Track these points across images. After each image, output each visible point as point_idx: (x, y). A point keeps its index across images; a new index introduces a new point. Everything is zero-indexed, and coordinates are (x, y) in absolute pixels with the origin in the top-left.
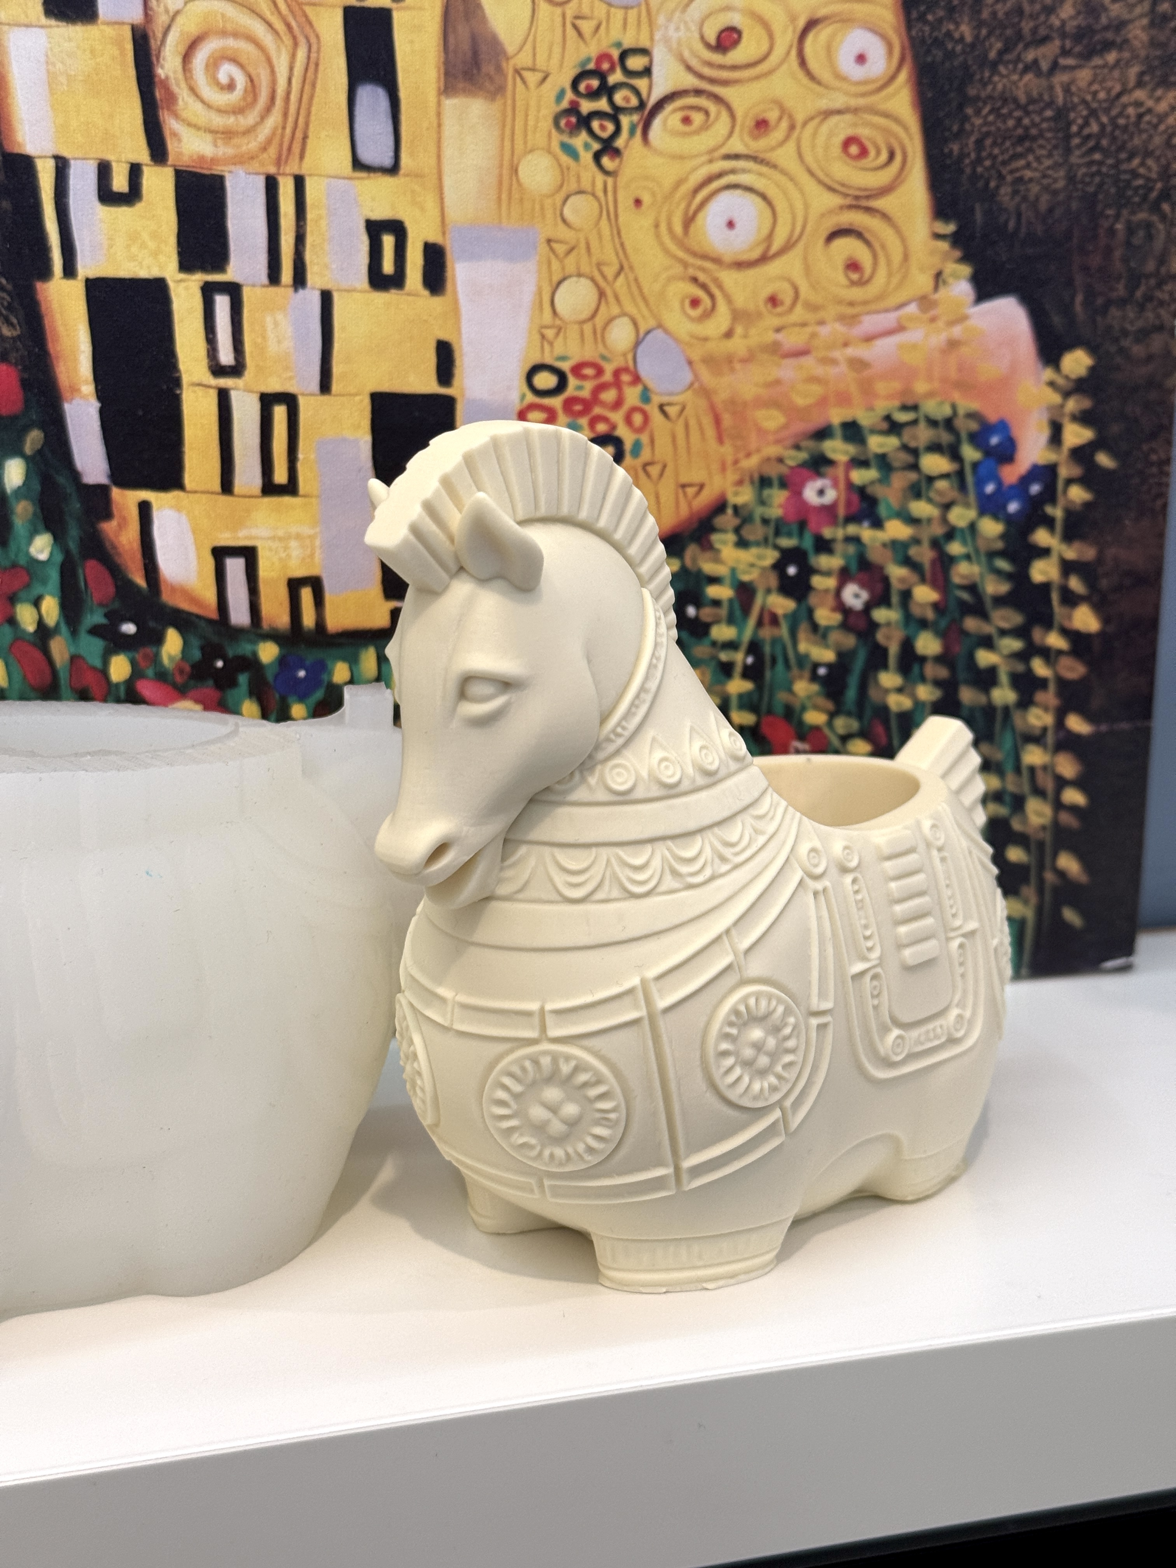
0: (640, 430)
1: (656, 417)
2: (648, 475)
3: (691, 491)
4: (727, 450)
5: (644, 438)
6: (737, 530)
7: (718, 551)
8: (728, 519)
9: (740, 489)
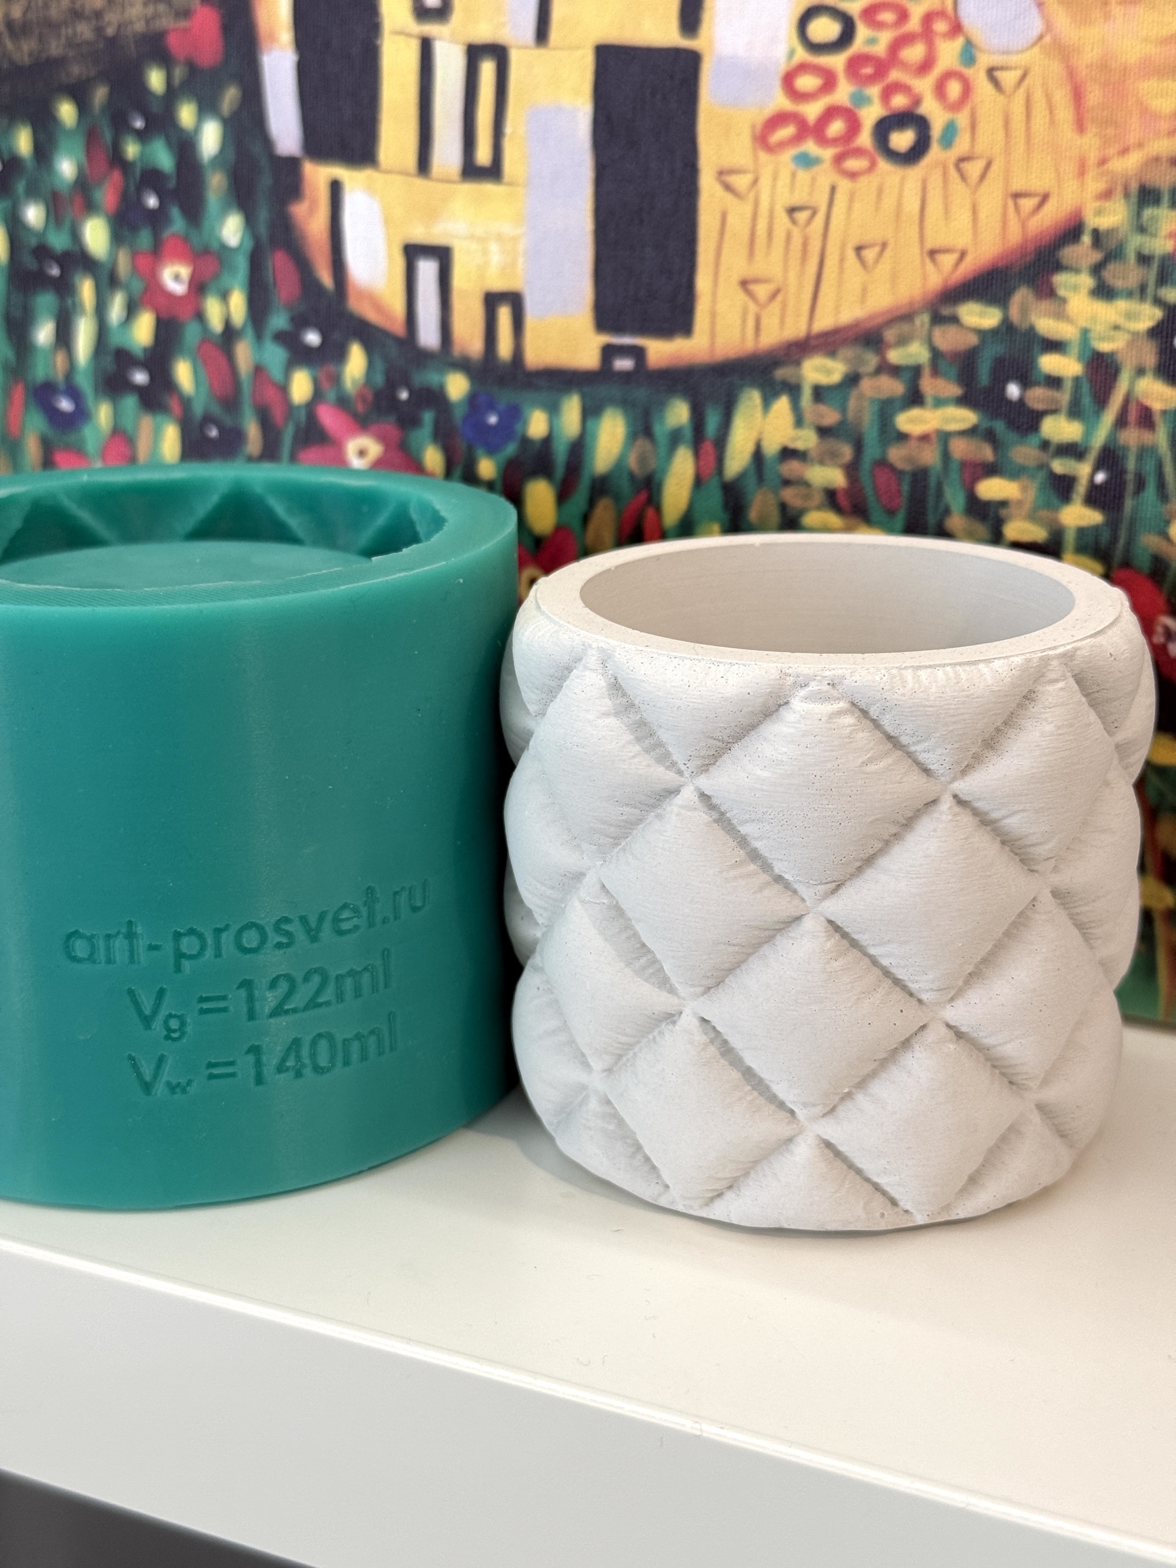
0: (956, 106)
1: (983, 87)
2: (963, 177)
3: (1028, 204)
4: (1090, 143)
5: (962, 119)
6: (1097, 270)
7: (1064, 301)
8: (1083, 252)
9: (1108, 204)
